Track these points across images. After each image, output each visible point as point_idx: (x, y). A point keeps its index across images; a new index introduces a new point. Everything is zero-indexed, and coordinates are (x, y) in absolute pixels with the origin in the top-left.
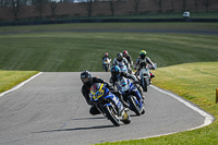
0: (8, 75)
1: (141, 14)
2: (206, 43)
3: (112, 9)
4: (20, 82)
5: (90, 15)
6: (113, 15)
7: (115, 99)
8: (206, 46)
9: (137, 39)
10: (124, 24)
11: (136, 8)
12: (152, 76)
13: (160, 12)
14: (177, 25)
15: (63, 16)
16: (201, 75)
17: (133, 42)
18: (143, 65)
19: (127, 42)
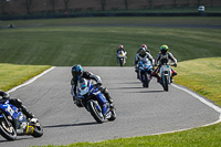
0: (20, 70)
1: (155, 8)
3: (126, 3)
4: (33, 77)
5: (103, 9)
6: (127, 9)
9: (151, 33)
11: (150, 2)
12: (174, 74)
13: (175, 6)
15: (76, 10)
16: (216, 70)
18: (164, 61)
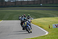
1: (29, 5)
2: (46, 12)
3: (21, 3)
5: (15, 5)
6: (22, 5)
7: (29, 26)
8: (46, 13)
9: (28, 11)
10: (25, 7)
11: (28, 3)
13: (34, 4)
14: (39, 7)
15: (8, 5)
17: (27, 12)
18: (29, 18)
19: (25, 12)
